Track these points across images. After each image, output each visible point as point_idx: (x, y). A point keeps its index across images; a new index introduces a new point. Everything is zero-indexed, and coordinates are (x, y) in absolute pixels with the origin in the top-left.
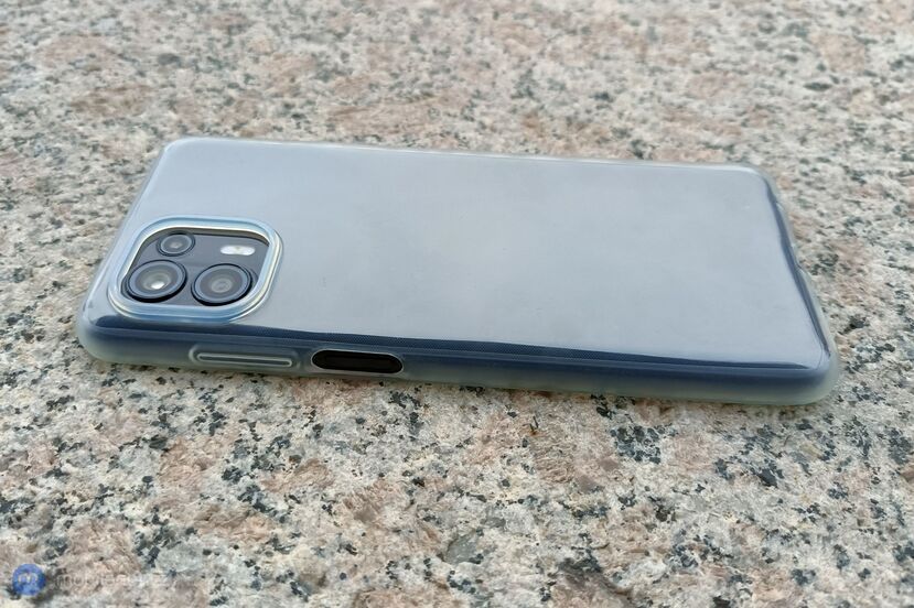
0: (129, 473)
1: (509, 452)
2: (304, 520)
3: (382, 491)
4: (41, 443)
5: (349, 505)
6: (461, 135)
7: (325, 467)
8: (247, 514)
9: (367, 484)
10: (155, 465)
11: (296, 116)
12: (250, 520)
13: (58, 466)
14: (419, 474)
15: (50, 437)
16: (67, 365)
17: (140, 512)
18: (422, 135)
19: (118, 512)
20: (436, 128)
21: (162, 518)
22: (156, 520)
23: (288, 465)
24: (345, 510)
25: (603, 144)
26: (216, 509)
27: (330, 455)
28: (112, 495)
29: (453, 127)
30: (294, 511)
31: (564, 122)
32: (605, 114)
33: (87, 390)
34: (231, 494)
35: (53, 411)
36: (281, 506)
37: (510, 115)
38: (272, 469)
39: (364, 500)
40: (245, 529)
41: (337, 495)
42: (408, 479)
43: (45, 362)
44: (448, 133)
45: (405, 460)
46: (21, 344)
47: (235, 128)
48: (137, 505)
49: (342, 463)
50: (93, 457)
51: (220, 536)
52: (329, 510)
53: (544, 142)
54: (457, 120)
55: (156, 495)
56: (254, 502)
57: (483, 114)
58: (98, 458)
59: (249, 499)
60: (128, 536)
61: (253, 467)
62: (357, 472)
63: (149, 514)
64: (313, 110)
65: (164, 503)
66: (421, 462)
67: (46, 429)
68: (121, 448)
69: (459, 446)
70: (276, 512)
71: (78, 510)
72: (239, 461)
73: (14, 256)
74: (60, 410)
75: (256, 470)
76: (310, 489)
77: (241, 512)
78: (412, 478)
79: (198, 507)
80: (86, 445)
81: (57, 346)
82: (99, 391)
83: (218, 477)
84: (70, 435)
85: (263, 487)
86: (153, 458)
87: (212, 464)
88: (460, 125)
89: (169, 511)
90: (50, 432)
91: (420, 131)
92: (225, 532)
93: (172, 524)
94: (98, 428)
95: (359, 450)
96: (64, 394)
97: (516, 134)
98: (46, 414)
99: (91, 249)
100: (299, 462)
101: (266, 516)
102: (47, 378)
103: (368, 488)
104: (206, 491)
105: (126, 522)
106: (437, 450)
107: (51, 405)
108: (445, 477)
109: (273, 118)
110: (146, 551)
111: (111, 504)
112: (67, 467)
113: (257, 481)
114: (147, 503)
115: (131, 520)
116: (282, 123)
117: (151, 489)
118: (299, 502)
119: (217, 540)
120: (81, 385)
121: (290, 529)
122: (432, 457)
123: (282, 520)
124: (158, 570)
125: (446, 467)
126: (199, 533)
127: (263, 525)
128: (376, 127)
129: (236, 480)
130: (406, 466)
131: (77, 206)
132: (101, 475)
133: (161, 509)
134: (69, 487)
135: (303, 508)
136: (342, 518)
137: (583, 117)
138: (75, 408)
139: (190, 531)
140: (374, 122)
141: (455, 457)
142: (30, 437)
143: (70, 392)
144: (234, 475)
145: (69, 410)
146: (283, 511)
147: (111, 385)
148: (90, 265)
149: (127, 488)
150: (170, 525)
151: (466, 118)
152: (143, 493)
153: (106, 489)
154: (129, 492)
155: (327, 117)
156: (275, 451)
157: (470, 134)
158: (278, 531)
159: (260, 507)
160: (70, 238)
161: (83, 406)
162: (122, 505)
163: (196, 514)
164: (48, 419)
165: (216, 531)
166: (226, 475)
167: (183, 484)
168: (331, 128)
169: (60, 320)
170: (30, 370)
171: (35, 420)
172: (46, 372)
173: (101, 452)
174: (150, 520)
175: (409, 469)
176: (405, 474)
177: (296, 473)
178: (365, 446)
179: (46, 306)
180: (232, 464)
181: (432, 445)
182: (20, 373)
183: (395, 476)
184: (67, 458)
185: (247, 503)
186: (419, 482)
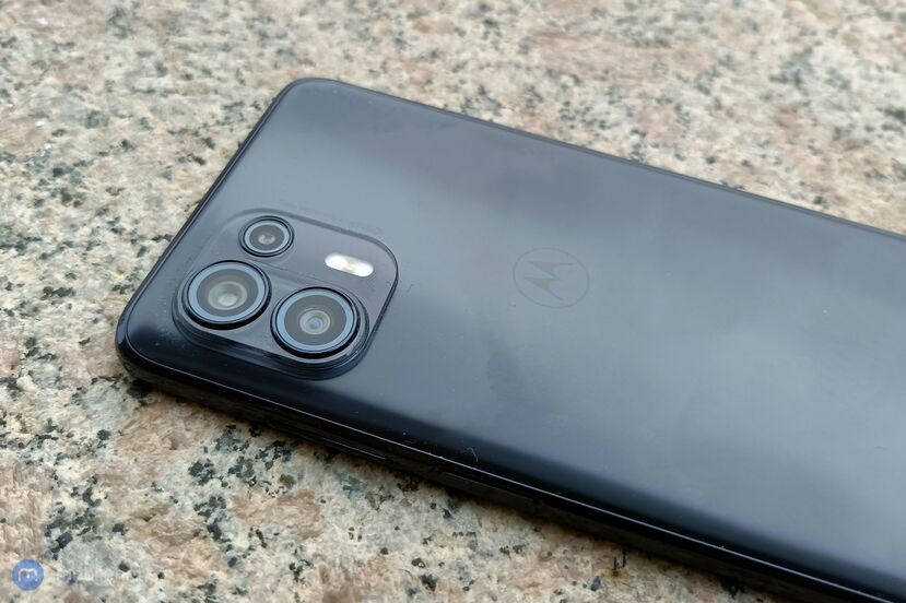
0: (88, 417)
1: (568, 589)
2: (260, 575)
3: (376, 576)
4: (13, 338)
5: (324, 577)
6: (685, 108)
7: (317, 509)
8: (196, 534)
9: (359, 557)
10: (123, 418)
11: (489, 23)
12: (197, 543)
13: (16, 375)
14: (433, 571)
15: (26, 333)
16: (89, 248)
17: (76, 476)
18: (635, 92)
19: (50, 464)
20: (656, 89)
21: (97, 495)
22: (87, 496)
23: (276, 485)
24: (317, 583)
25: (874, 181)
26: (163, 510)
27: (333, 494)
28: (54, 439)
29: (679, 95)
30: (253, 555)
31: (829, 133)
32: (890, 139)
33: (93, 289)
34: (192, 496)
35: (45, 302)
36: (241, 542)
37: (758, 101)
38: (253, 483)
39: (347, 579)
40: (182, 555)
41: (315, 555)
42: (417, 571)
43: (68, 236)
44: (669, 101)
45: (425, 542)
46: (54, 205)
47: (411, 16)
48: (75, 464)
49: (343, 511)
50: (58, 379)
51: (149, 551)
52: (297, 572)
53: (792, 151)
54: (687, 86)
55: (102, 461)
56: (211, 521)
57: (725, 89)
58: (64, 383)
59: (207, 514)
60: (46, 504)
61: (231, 471)
62: (356, 533)
63: (84, 483)
64: (512, 21)
65: (106, 476)
66: (444, 554)
67: (26, 322)
68: (94, 381)
69: (505, 551)
70: (230, 548)
71: (11, 442)
72: (219, 455)
73: (99, 94)
74: (53, 303)
75: (233, 477)
76: (285, 533)
77: (192, 527)
78: (423, 572)
79: (142, 498)
80: (60, 360)
81: (90, 221)
82: (106, 294)
83: (186, 467)
84: (48, 339)
85: (230, 505)
86: (124, 408)
87: (186, 445)
88: (689, 94)
89: (108, 489)
90: (28, 326)
91: (633, 87)
92: (158, 546)
93: (104, 509)
94: (82, 343)
95: (372, 502)
96: (68, 284)
97: (758, 130)
98: (36, 302)
99: (183, 114)
100: (289, 487)
101: (216, 546)
102: (59, 257)
103: (359, 563)
104: (162, 481)
105: (54, 483)
106: (473, 546)
107: (48, 292)
108: (467, 589)
109: (460, 16)
110: (56, 533)
111: (50, 449)
112: (25, 381)
113: (227, 493)
114: (88, 467)
115: (60, 483)
116: (468, 26)
117: (101, 450)
118: (264, 545)
119: (143, 555)
120: (90, 281)
121: (236, 580)
122: (462, 552)
123: (233, 562)
124: (58, 565)
125: (474, 574)
126: (128, 534)
127: (207, 558)
128: (580, 64)
129: (204, 481)
130: (422, 552)
131: (193, 57)
132: (56, 407)
133: (100, 483)
134: (15, 407)
135: (265, 557)
136: (308, 592)
137: (859, 134)
138: (70, 307)
139: (119, 528)
140: (580, 58)
141: (492, 565)
142: (6, 325)
143: (75, 284)
144: (204, 472)
145: (62, 307)
146: (239, 550)
147: (122, 293)
148: (172, 133)
149: (76, 438)
150: (100, 509)
151: (700, 88)
152: (90, 451)
153: (51, 428)
154: (75, 443)
155: (525, 33)
156: (268, 459)
157: (697, 111)
158: (221, 575)
159: (215, 531)
160: (166, 93)
161: (81, 307)
162: (60, 457)
163: (136, 507)
164: (36, 310)
165: (148, 541)
166: (195, 470)
167: (141, 460)
168: (524, 49)
169: (109, 190)
170: (47, 239)
171: (22, 305)
172: (62, 249)
173: (70, 377)
174: (81, 492)
175: (424, 557)
176: (416, 562)
177: (280, 501)
178: (382, 499)
179: (101, 167)
180: (208, 456)
181: (470, 534)
182: (36, 240)
183: (400, 562)
184: (30, 368)
185: (202, 518)
186: (429, 582)
